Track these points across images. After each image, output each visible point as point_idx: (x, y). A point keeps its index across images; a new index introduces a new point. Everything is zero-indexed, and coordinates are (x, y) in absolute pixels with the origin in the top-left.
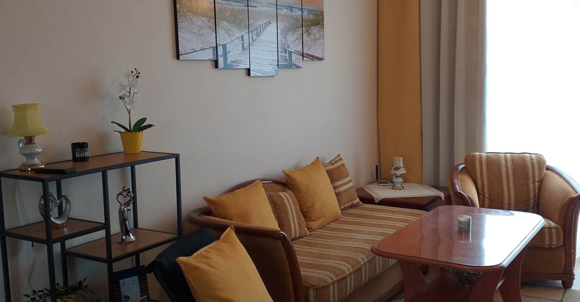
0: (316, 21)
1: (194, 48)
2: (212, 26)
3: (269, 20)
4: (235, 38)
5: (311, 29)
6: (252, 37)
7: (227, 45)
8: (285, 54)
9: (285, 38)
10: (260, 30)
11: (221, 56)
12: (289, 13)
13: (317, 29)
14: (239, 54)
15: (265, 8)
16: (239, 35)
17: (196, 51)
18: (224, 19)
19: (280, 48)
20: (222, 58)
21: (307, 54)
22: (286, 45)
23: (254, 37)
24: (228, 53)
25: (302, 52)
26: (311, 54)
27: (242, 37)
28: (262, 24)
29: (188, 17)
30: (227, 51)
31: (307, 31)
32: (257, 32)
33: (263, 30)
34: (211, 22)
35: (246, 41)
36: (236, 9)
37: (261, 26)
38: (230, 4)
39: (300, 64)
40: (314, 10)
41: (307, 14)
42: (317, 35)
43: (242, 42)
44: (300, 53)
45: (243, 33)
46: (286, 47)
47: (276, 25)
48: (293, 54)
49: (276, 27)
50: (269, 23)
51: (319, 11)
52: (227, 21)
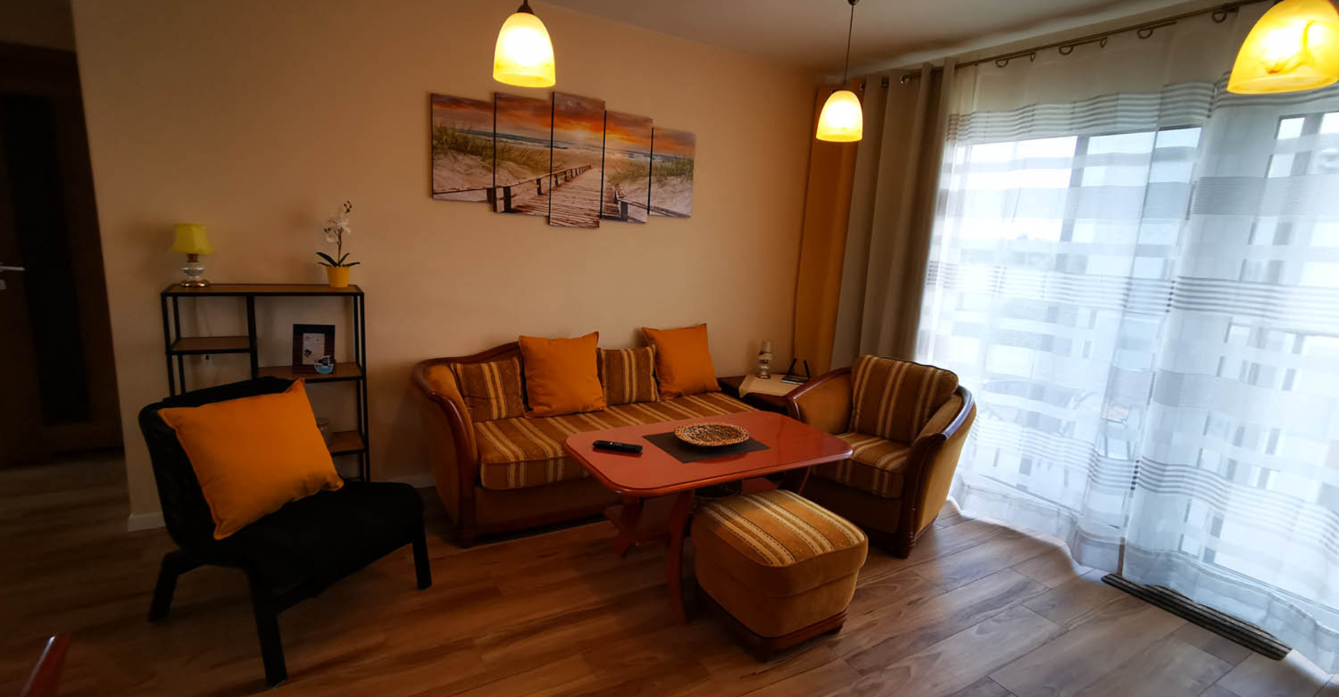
0: (677, 171)
1: (457, 188)
2: (488, 166)
3: (589, 164)
4: (525, 180)
5: (666, 179)
6: (556, 182)
7: (512, 188)
8: (615, 205)
9: (617, 185)
10: (572, 175)
11: (501, 199)
12: (628, 158)
13: (679, 180)
14: (533, 199)
15: (584, 151)
16: (534, 178)
17: (459, 191)
18: (509, 159)
19: (606, 197)
20: (502, 201)
21: (657, 208)
22: (617, 193)
23: (559, 182)
24: (513, 196)
25: (647, 205)
26: (664, 207)
27: (539, 181)
28: (575, 167)
29: (449, 153)
30: (512, 194)
31: (659, 181)
32: (566, 177)
33: (577, 174)
34: (488, 161)
35: (544, 185)
36: (529, 149)
37: (574, 171)
38: (521, 144)
39: (644, 219)
40: (676, 158)
41: (661, 160)
42: (676, 187)
43: (538, 186)
44: (644, 205)
45: (540, 177)
46: (618, 197)
47: (601, 170)
48: (629, 205)
49: (601, 174)
50: (590, 167)
51: (684, 159)
52: (514, 161)
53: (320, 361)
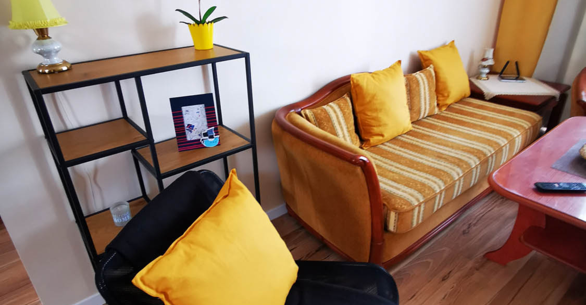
53: (205, 135)
